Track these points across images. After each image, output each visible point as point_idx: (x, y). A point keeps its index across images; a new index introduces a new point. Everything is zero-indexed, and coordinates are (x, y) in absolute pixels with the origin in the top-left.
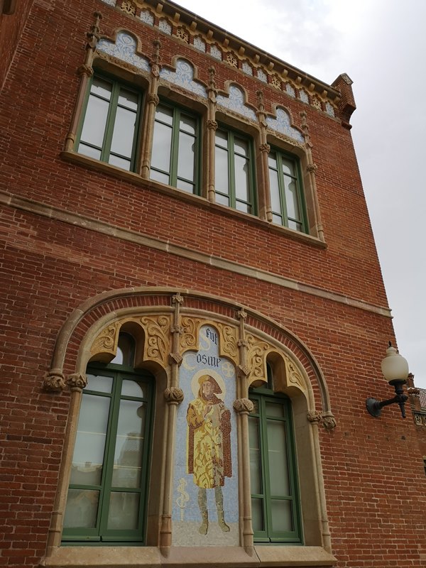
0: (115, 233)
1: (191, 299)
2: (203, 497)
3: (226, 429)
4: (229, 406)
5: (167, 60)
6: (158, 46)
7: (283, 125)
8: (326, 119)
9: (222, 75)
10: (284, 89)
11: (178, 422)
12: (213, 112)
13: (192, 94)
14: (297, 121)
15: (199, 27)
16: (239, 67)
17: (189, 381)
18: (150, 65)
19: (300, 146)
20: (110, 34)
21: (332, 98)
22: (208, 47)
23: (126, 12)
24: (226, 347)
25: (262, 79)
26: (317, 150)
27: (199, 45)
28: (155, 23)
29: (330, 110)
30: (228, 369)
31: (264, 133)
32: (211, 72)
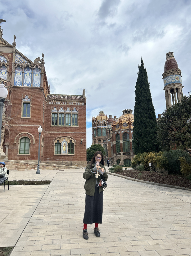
0: (56, 132)
1: (62, 137)
3: (66, 147)
4: (66, 145)
5: (59, 109)
6: (58, 107)
7: (75, 111)
8: (82, 106)
9: (66, 107)
10: (76, 104)
11: (62, 147)
12: (65, 114)
13: (63, 112)
14: (77, 109)
15: (63, 101)
16: (69, 104)
17: (63, 144)
18: (58, 111)
19: (77, 113)
20: (53, 109)
21: (83, 101)
22: (65, 103)
23: (55, 104)
24: (66, 140)
25: (72, 104)
26: (79, 113)
27: (63, 103)
28: (58, 103)
29: (83, 104)
30: (66, 142)
31: (72, 114)
32: (65, 107)
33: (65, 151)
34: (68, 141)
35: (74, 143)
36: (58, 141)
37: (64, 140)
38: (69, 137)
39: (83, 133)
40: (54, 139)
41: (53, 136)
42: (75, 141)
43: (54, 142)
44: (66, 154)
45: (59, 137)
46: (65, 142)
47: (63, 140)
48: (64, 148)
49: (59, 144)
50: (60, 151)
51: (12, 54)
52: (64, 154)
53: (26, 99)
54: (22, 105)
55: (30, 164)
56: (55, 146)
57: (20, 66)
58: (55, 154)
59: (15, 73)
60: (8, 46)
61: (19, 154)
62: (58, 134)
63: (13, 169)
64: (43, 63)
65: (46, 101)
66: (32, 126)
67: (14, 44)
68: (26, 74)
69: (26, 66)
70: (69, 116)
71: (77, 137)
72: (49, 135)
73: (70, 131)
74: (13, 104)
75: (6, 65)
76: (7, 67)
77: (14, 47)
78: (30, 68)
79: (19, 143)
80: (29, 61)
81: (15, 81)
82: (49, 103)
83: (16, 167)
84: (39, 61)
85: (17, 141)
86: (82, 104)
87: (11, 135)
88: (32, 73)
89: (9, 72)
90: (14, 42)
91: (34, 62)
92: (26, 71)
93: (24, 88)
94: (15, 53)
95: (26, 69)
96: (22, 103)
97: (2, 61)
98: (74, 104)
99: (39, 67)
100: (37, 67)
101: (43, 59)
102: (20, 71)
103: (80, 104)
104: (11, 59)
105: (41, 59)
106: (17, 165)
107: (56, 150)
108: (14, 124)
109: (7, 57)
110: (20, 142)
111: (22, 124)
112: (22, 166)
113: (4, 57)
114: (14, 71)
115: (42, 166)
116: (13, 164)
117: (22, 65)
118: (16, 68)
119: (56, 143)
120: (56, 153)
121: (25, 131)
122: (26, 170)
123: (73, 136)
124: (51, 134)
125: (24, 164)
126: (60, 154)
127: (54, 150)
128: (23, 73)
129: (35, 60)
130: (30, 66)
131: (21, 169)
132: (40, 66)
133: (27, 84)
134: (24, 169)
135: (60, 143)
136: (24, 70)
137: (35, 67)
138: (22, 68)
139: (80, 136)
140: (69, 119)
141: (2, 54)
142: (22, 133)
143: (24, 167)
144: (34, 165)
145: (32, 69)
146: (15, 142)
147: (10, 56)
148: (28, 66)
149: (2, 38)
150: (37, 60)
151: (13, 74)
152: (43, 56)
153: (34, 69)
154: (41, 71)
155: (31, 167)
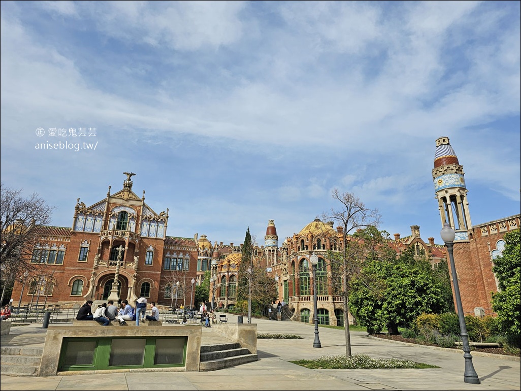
5: (173, 253)
8: (194, 252)
10: (189, 249)
12: (177, 259)
13: (175, 257)
16: (182, 249)
18: (171, 255)
19: (189, 258)
20: (167, 253)
21: (196, 247)
23: (169, 248)
27: (177, 248)
28: (172, 248)
32: (178, 252)
53: (151, 249)
54: (146, 253)
57: (147, 219)
60: (138, 200)
64: (168, 217)
67: (143, 198)
68: (152, 226)
69: (152, 219)
75: (135, 217)
76: (135, 219)
77: (143, 201)
80: (155, 214)
81: (141, 232)
84: (164, 215)
88: (157, 226)
91: (159, 215)
93: (149, 238)
94: (143, 206)
95: (152, 221)
96: (146, 251)
97: (131, 213)
98: (187, 250)
100: (162, 220)
101: (167, 213)
102: (147, 224)
105: (165, 213)
109: (136, 210)
111: (146, 270)
113: (134, 209)
114: (141, 223)
117: (149, 218)
118: (143, 220)
121: (147, 277)
128: (149, 225)
130: (156, 219)
132: (164, 219)
133: (152, 236)
136: (151, 223)
138: (149, 221)
145: (157, 221)
146: (138, 287)
147: (138, 208)
148: (154, 219)
150: (162, 213)
151: (139, 225)
152: (168, 210)
153: (159, 221)
154: (165, 224)
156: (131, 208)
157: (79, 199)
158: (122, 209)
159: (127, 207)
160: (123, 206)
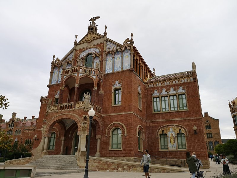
0: (159, 121)
1: (168, 126)
2: (172, 145)
3: (174, 139)
5: (161, 91)
6: (160, 89)
7: (181, 90)
8: (190, 83)
9: (170, 87)
10: (181, 81)
11: (169, 139)
12: (169, 96)
13: (165, 95)
14: (184, 87)
15: (164, 81)
16: (173, 83)
17: (169, 135)
18: (159, 94)
19: (184, 93)
20: (153, 92)
21: (192, 76)
22: (167, 83)
23: (155, 86)
24: (173, 130)
25: (177, 82)
26: (187, 92)
27: (166, 83)
28: (159, 85)
29: (192, 79)
30: (174, 132)
31: (177, 95)
32: (168, 88)
33: (174, 145)
34: (176, 130)
35: (185, 133)
36: (163, 131)
37: (171, 130)
38: (176, 126)
39: (197, 118)
40: (158, 129)
41: (157, 125)
42: (185, 131)
43: (158, 133)
44: (176, 149)
45: (164, 127)
46: (172, 132)
47: (169, 130)
48: (172, 140)
49: (164, 135)
50: (167, 145)
51: (103, 43)
52: (172, 149)
53: (117, 85)
54: (113, 91)
55: (113, 163)
56: (159, 139)
57: (110, 53)
58: (161, 149)
59: (106, 60)
60: (100, 37)
61: (110, 149)
62: (162, 123)
63: (93, 168)
64: (132, 42)
65: (146, 85)
66: (123, 113)
67: (105, 34)
68: (116, 58)
69: (115, 51)
70: (175, 97)
71: (188, 125)
72: (151, 125)
73: (178, 117)
74: (105, 92)
75: (98, 55)
76: (99, 57)
77: (105, 37)
78: (120, 51)
79: (110, 135)
80: (118, 45)
81: (106, 68)
82: (148, 86)
83: (97, 166)
84: (128, 42)
85: (109, 133)
86: (190, 80)
87: (103, 127)
88: (122, 56)
89: (101, 61)
90: (105, 32)
91: (123, 44)
92: (117, 56)
93: (114, 73)
94: (106, 42)
95: (116, 54)
96: (113, 89)
97: (95, 52)
98: (180, 82)
99: (128, 48)
100: (126, 48)
101: (132, 38)
102: (111, 58)
103: (187, 80)
104: (102, 48)
105: (130, 39)
106: (98, 163)
107: (163, 144)
108: (106, 114)
109: (99, 48)
110: (113, 134)
111: (113, 112)
112: (104, 165)
113: (97, 48)
114: (105, 59)
115: (128, 167)
116: (95, 163)
117: (112, 51)
118: (107, 55)
119: (161, 135)
120: (163, 147)
121: (116, 121)
122: (107, 171)
123: (183, 123)
124: (154, 123)
125: (107, 162)
126: (167, 149)
127: (158, 143)
128: (113, 59)
129: (125, 42)
130: (119, 50)
131: (102, 169)
132: (129, 46)
133: (118, 69)
134: (106, 169)
135: (166, 134)
136: (114, 56)
137: (124, 49)
138: (112, 54)
139: (192, 122)
140: (175, 101)
141: (96, 46)
142: (114, 123)
143: (106, 166)
144: (117, 165)
146: (106, 135)
147: (101, 46)
148: (117, 50)
149: (97, 32)
150: (126, 41)
151: (104, 61)
152: (132, 35)
153: (123, 51)
154: (131, 51)
155: (114, 167)
156: (94, 48)
157: (54, 56)
158: (87, 52)
159: (91, 48)
160: (87, 49)
